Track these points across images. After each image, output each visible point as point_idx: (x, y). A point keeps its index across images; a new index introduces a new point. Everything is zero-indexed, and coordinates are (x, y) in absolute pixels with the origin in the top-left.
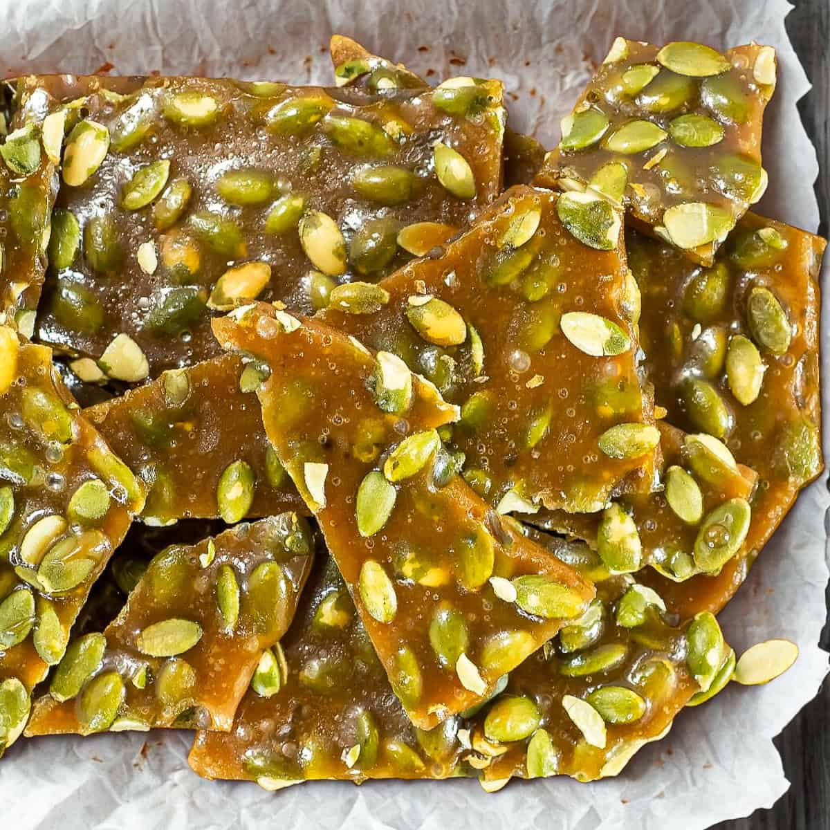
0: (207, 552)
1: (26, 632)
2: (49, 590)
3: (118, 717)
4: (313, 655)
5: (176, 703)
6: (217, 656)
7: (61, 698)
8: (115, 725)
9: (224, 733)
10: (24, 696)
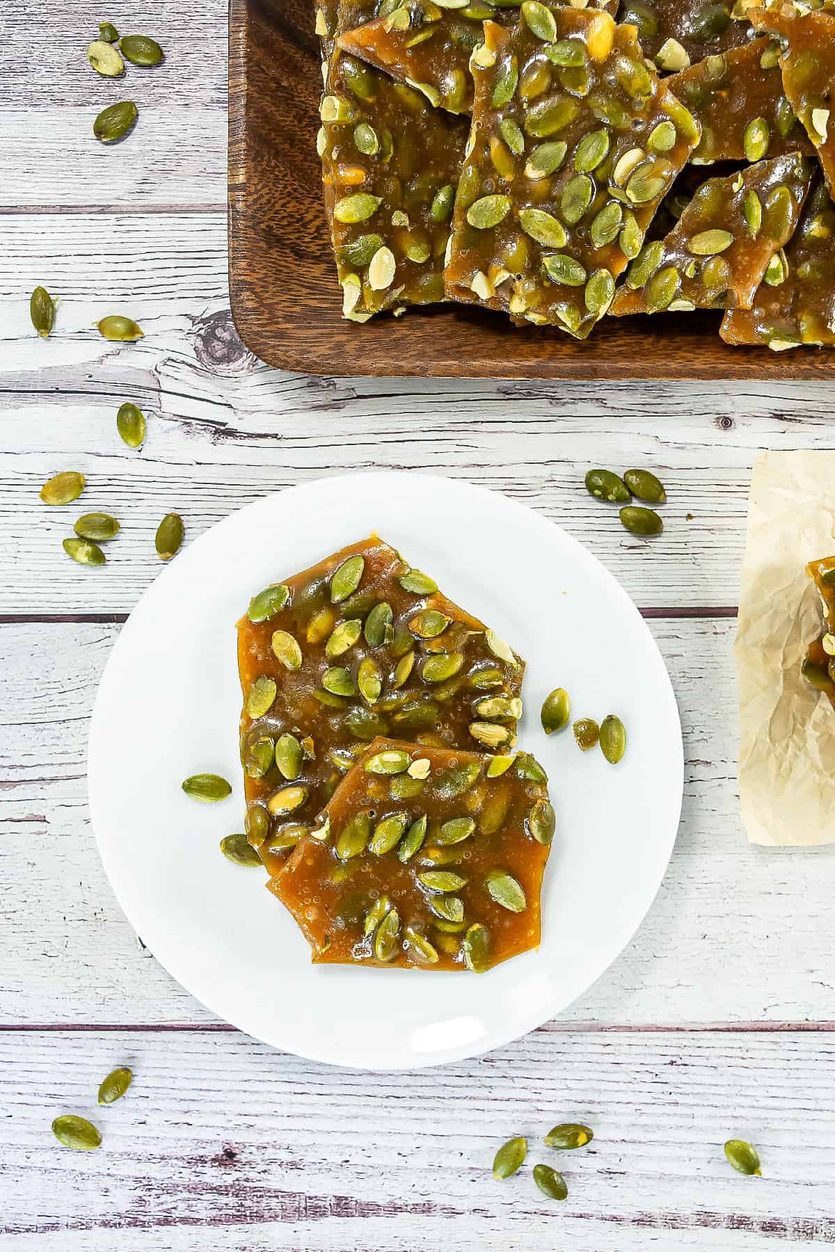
0: (737, 181)
1: (616, 233)
2: (634, 200)
3: (675, 298)
4: (806, 258)
5: (716, 287)
6: (743, 255)
7: (634, 287)
8: (672, 305)
9: (746, 311)
10: (611, 284)
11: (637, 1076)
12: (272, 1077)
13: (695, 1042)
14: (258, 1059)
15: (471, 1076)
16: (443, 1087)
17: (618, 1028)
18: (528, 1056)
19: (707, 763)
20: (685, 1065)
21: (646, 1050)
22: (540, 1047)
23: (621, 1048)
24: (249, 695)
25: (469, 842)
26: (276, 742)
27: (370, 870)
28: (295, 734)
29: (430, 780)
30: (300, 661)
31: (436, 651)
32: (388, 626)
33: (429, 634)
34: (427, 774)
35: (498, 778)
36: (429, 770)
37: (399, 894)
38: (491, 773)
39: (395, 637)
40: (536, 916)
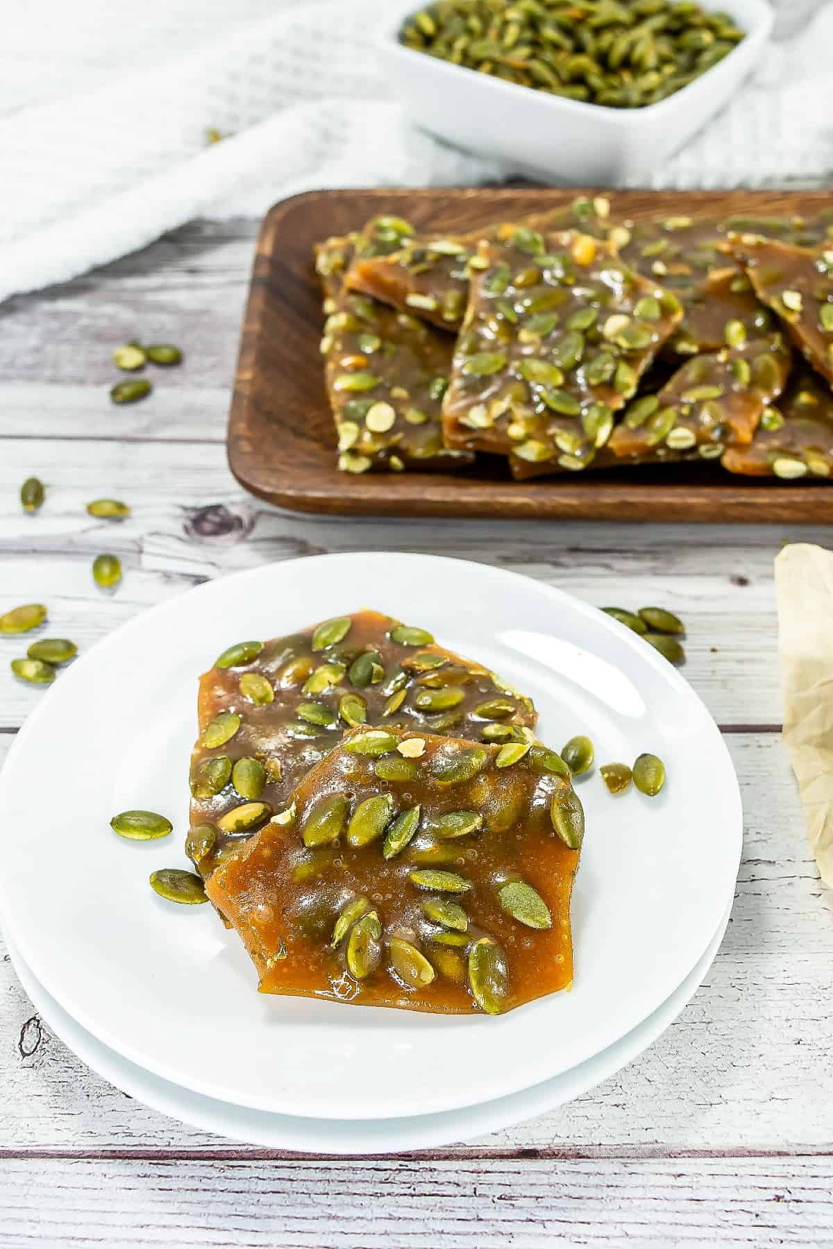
11: (729, 1217)
12: (182, 1221)
13: (809, 1170)
14: (164, 1196)
15: (481, 1220)
16: (438, 1236)
17: (693, 1153)
18: (564, 1191)
19: (770, 862)
20: (797, 1201)
21: (737, 1181)
22: (581, 1180)
23: (700, 1178)
24: (207, 728)
25: (474, 837)
26: (234, 762)
27: (345, 867)
28: (258, 758)
29: (425, 764)
30: (272, 697)
31: (432, 684)
32: (377, 667)
33: (424, 666)
34: (421, 753)
35: (509, 768)
36: (424, 749)
37: (382, 898)
38: (500, 762)
39: (384, 678)
40: (566, 937)
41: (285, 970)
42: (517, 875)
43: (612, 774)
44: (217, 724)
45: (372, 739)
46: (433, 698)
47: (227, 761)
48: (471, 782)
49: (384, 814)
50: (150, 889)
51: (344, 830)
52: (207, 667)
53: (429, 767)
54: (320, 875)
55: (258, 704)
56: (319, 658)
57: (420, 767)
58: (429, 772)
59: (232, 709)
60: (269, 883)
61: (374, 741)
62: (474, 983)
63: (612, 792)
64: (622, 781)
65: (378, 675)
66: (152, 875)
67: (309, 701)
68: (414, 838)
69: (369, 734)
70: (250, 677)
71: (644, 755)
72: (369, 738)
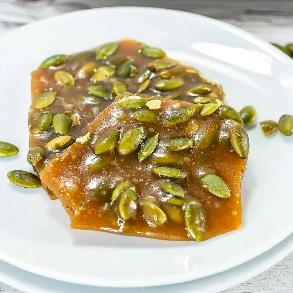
24: (37, 98)
25: (188, 151)
26: (53, 115)
27: (117, 165)
28: (67, 114)
29: (161, 113)
30: (73, 83)
31: (165, 76)
32: (133, 68)
33: (160, 67)
34: (159, 107)
35: (208, 116)
36: (161, 105)
37: (137, 181)
38: (203, 113)
39: (138, 74)
40: (238, 202)
41: (85, 216)
42: (212, 171)
43: (267, 125)
44: (43, 96)
45: (132, 100)
46: (166, 83)
47: (49, 115)
48: (186, 123)
49: (139, 138)
50: (8, 180)
51: (117, 146)
52: (36, 68)
53: (163, 115)
54: (104, 169)
55: (65, 87)
56: (100, 63)
57: (159, 115)
58: (163, 118)
59: (51, 89)
60: (76, 172)
61: (133, 100)
62: (188, 223)
63: (266, 135)
64: (272, 129)
65: (134, 72)
66: (9, 172)
67: (95, 85)
68: (155, 150)
69: (130, 97)
70: (61, 73)
71: (284, 115)
72: (130, 99)
